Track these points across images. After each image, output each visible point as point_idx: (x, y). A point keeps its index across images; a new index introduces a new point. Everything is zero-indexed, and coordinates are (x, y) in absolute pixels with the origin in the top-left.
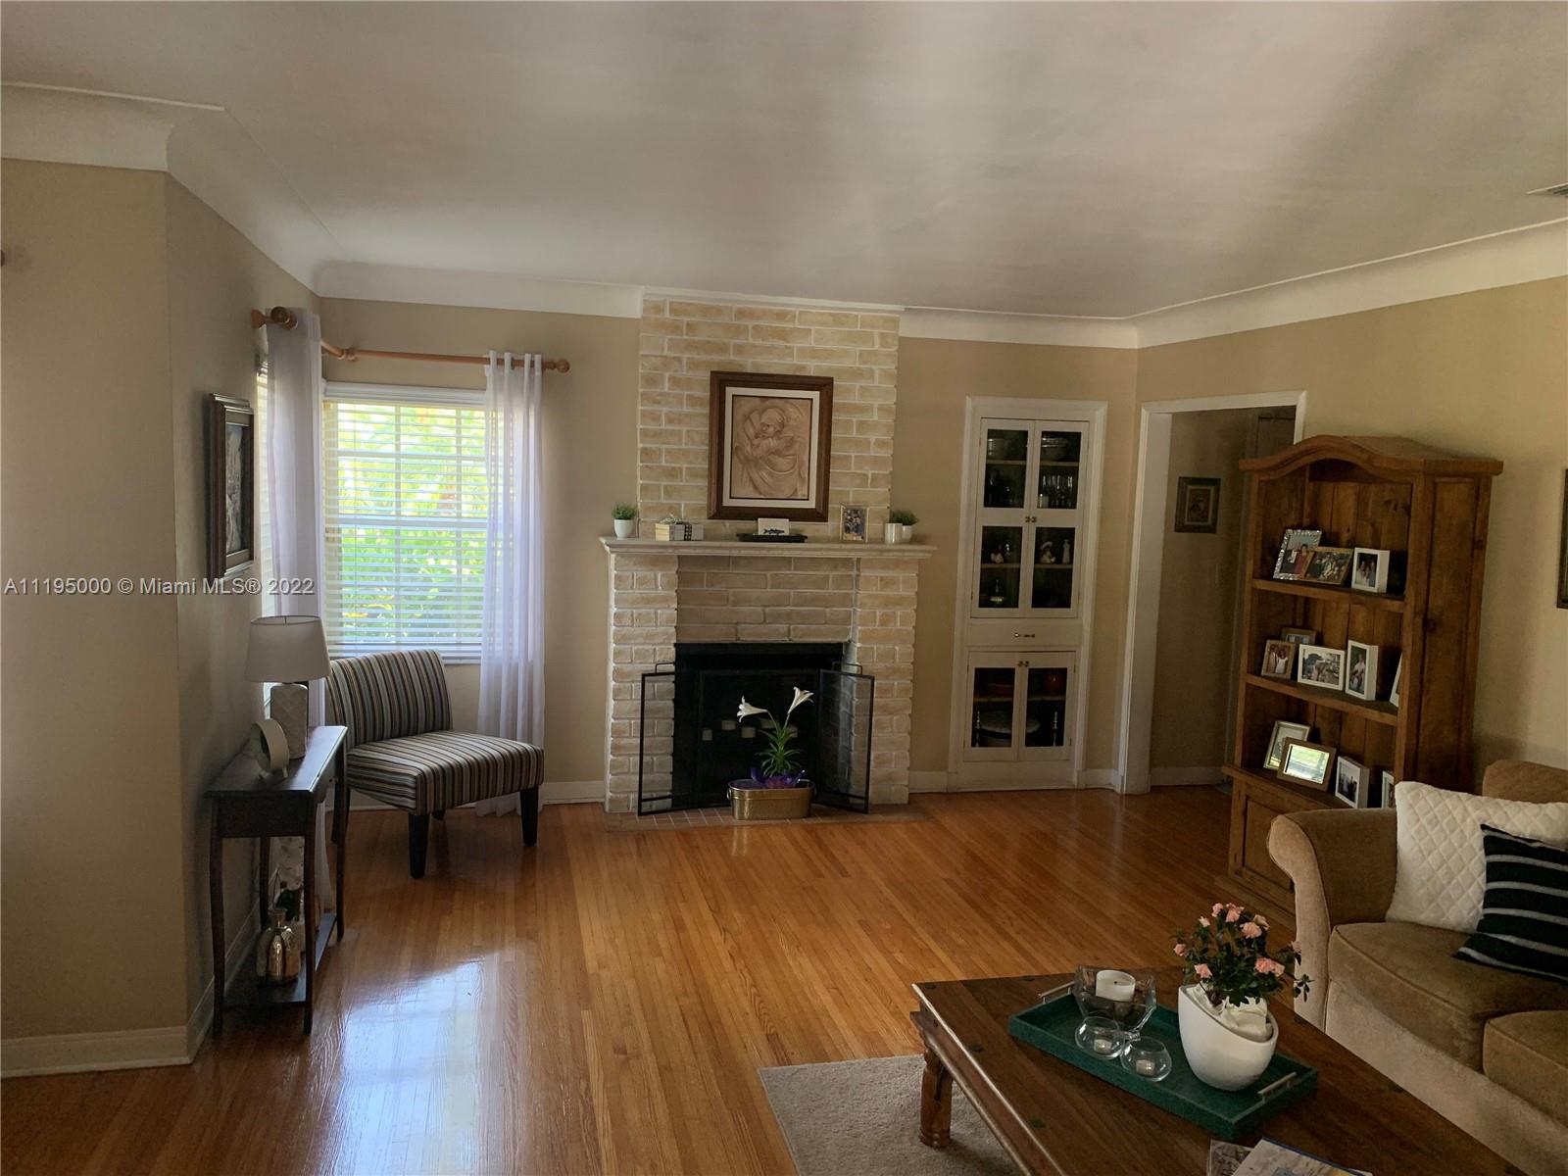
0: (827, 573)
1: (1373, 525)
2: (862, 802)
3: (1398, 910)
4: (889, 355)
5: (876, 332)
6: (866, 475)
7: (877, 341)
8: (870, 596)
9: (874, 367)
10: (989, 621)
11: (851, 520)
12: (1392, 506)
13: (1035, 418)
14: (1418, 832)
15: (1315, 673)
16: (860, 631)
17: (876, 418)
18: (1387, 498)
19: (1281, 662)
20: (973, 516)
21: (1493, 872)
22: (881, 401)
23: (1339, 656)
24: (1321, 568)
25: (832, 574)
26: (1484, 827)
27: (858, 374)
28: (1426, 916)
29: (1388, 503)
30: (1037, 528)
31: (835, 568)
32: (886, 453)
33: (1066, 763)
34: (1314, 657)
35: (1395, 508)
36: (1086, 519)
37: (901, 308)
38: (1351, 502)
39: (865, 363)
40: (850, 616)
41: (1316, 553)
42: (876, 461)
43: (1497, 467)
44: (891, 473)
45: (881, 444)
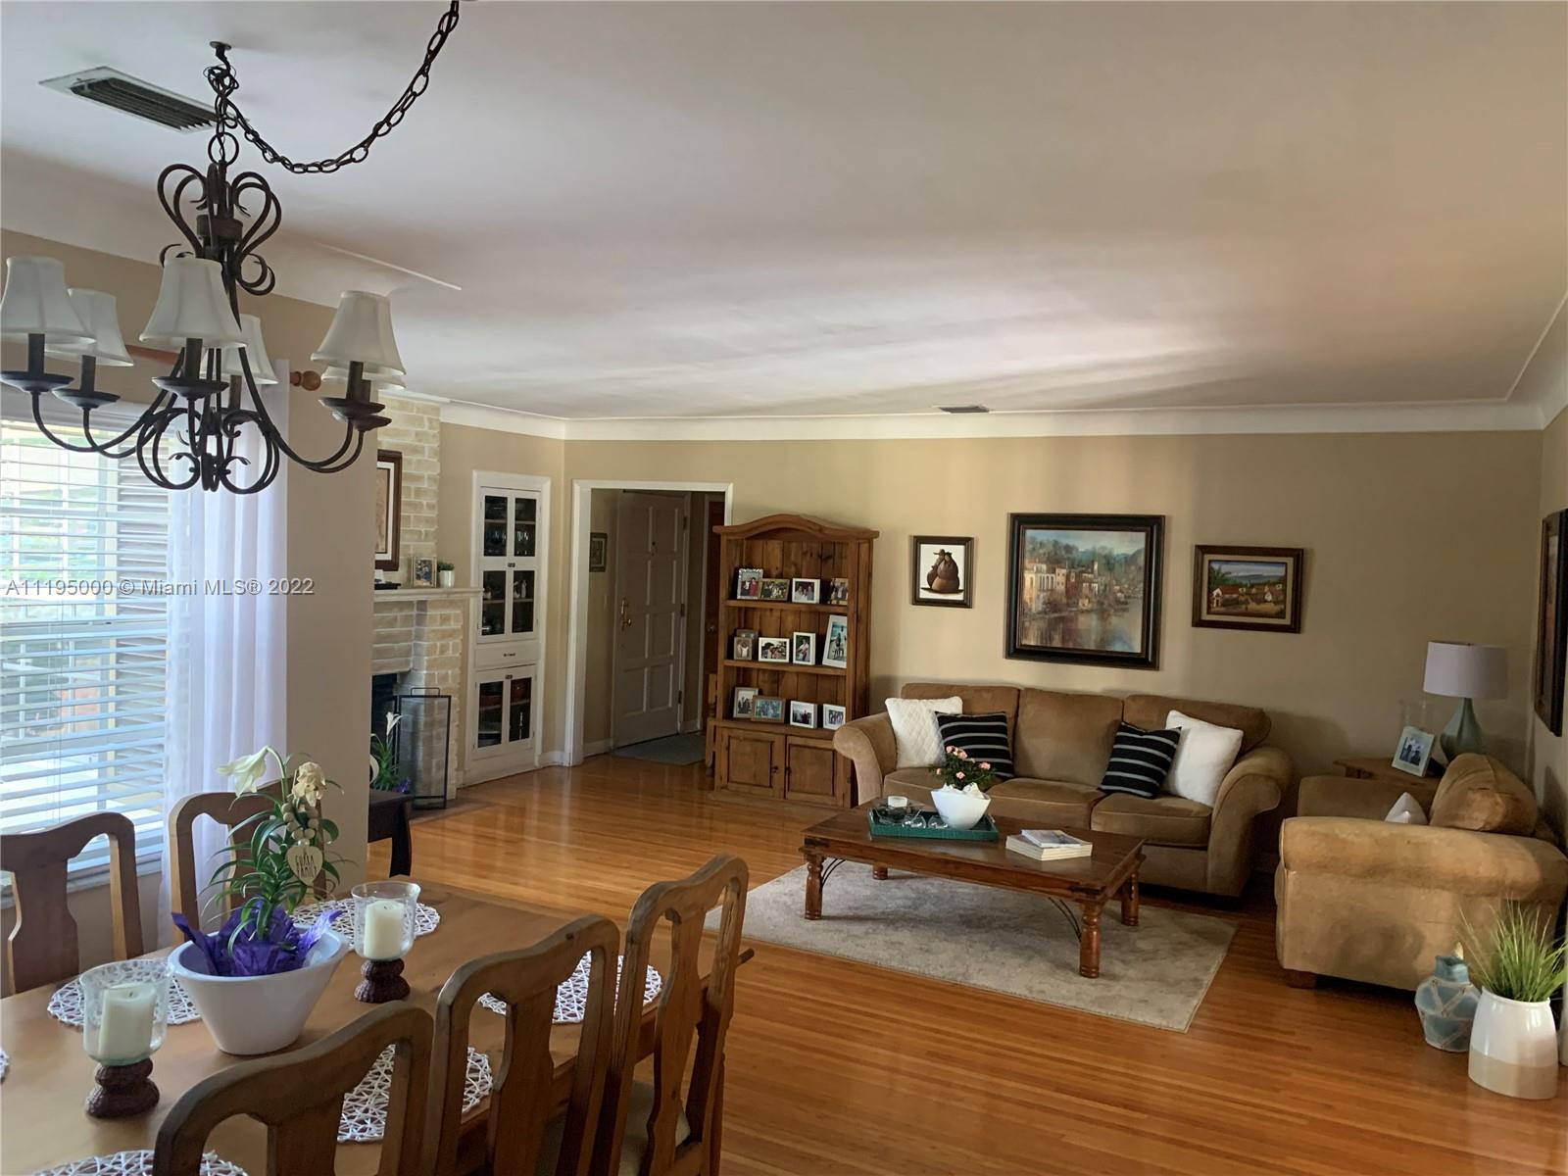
0: (395, 614)
1: (795, 565)
2: (441, 800)
3: (903, 763)
4: (434, 436)
5: (425, 416)
6: (420, 532)
7: (427, 423)
8: (433, 631)
9: (426, 445)
10: (487, 646)
11: (421, 569)
12: (809, 555)
13: (512, 487)
14: (905, 721)
15: (770, 653)
16: (427, 661)
17: (426, 486)
18: (805, 550)
19: (745, 650)
20: (480, 563)
21: (945, 733)
22: (429, 473)
23: (785, 643)
24: (770, 592)
25: (399, 615)
26: (937, 713)
27: (415, 450)
28: (916, 763)
29: (805, 553)
30: (515, 572)
31: (401, 610)
32: (433, 514)
33: (532, 751)
34: (768, 645)
35: (811, 555)
36: (540, 563)
37: (447, 400)
38: (778, 553)
39: (420, 441)
40: (411, 649)
41: (764, 583)
42: (429, 521)
43: (876, 534)
44: (437, 530)
45: (430, 507)
